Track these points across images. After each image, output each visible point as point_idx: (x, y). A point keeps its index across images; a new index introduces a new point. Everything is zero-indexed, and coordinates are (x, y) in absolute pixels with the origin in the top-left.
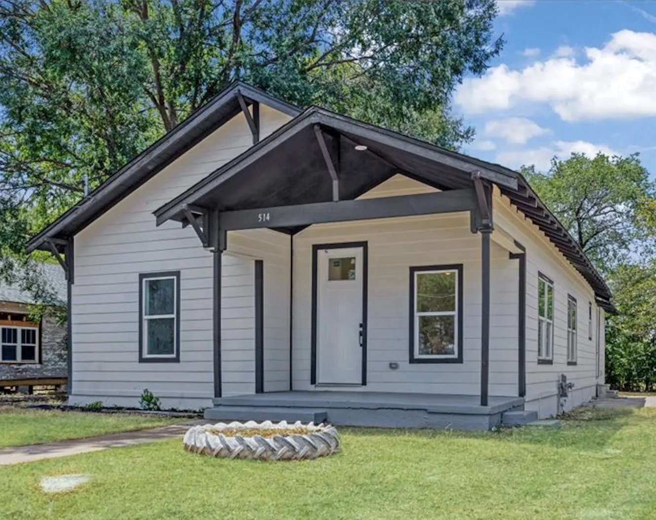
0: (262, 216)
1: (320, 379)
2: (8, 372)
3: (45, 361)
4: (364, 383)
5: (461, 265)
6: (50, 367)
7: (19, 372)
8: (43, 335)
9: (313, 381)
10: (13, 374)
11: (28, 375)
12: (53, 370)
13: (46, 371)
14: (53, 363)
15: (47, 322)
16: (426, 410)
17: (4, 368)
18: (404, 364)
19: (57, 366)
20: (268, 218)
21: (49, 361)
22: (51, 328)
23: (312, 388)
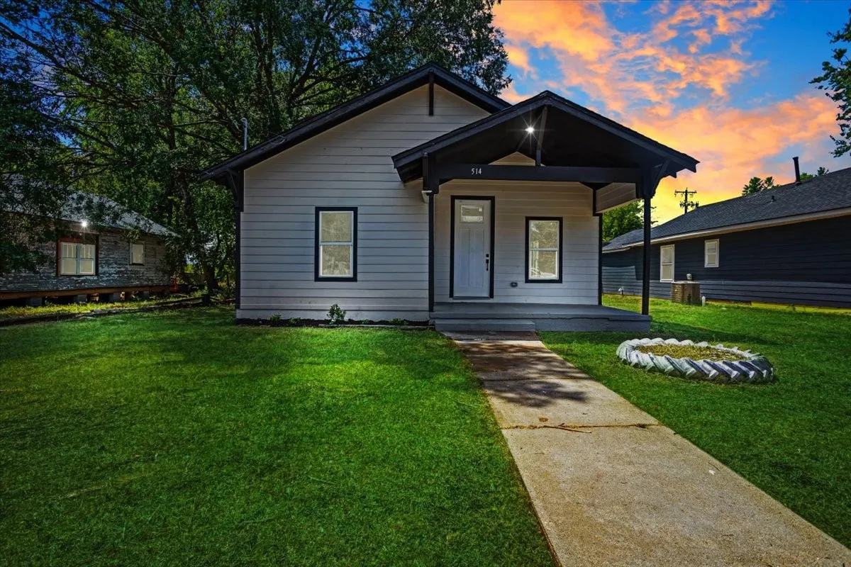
0: (475, 171)
1: (456, 294)
2: (68, 284)
3: (102, 274)
4: (492, 296)
5: (562, 218)
6: (105, 278)
7: (79, 283)
8: (100, 252)
9: (451, 295)
10: (73, 285)
11: (87, 285)
12: (108, 280)
13: (103, 281)
14: (107, 275)
15: (103, 240)
16: (608, 319)
17: (64, 280)
18: (522, 284)
19: (111, 278)
20: (480, 172)
21: (104, 273)
22: (106, 245)
23: (451, 300)
